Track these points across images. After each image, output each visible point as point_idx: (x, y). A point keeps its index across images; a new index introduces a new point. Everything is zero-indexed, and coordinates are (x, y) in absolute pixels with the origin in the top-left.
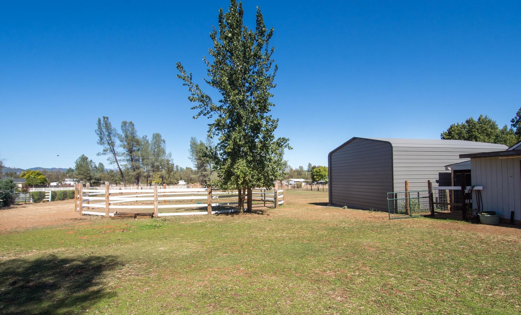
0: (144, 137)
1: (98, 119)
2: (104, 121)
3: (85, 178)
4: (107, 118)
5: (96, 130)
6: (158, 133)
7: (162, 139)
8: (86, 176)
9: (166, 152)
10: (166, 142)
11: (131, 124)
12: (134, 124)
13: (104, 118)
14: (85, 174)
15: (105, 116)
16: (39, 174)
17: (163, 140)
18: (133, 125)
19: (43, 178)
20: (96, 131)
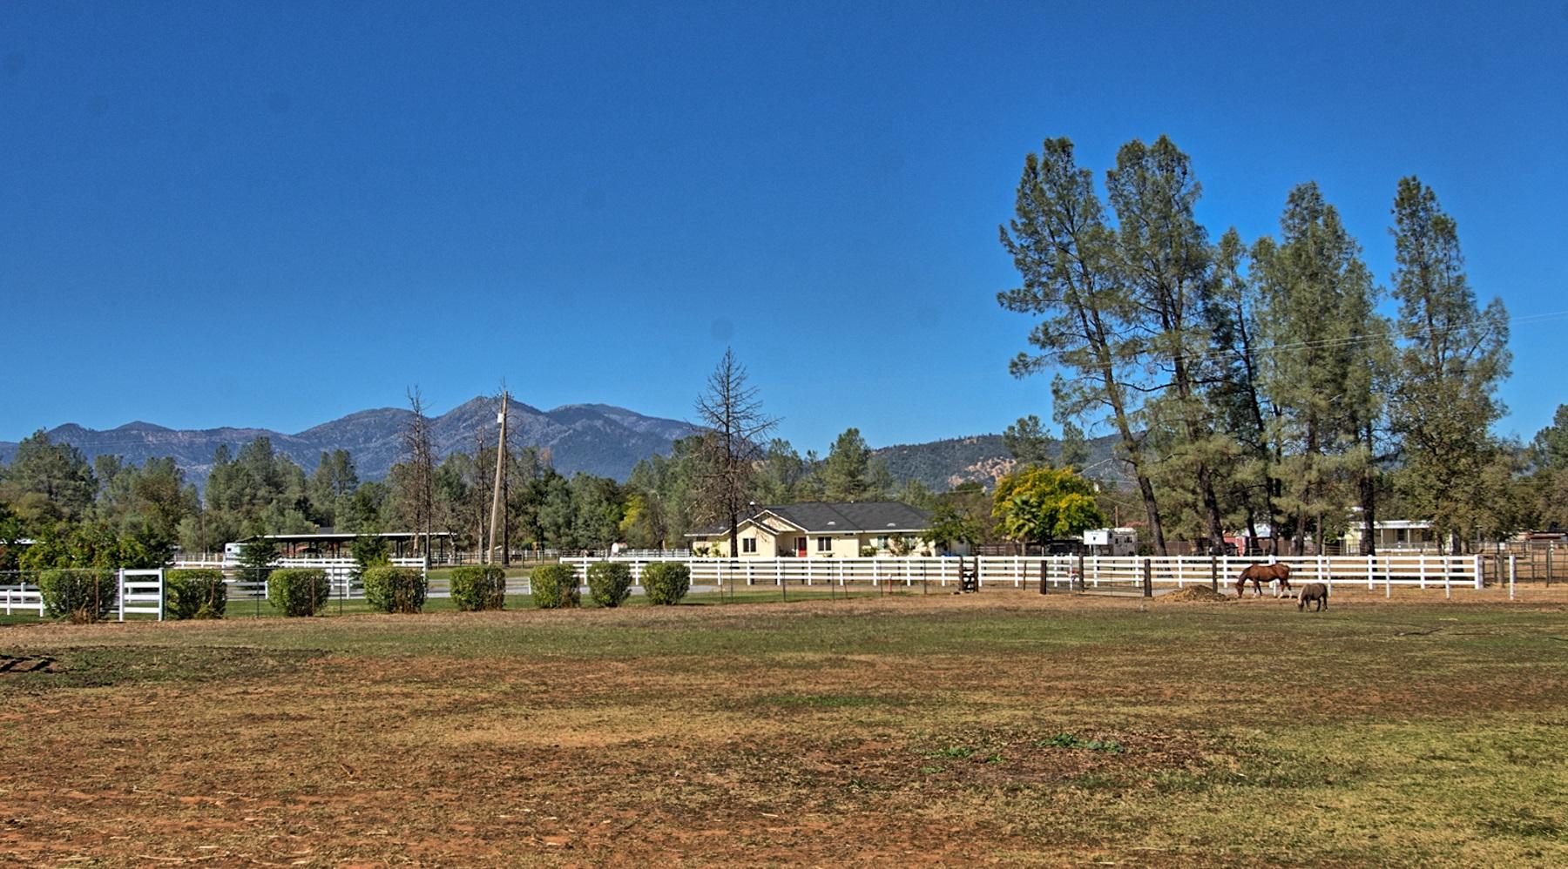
5: (1008, 227)
12: (1187, 155)
13: (1049, 145)
15: (1056, 138)
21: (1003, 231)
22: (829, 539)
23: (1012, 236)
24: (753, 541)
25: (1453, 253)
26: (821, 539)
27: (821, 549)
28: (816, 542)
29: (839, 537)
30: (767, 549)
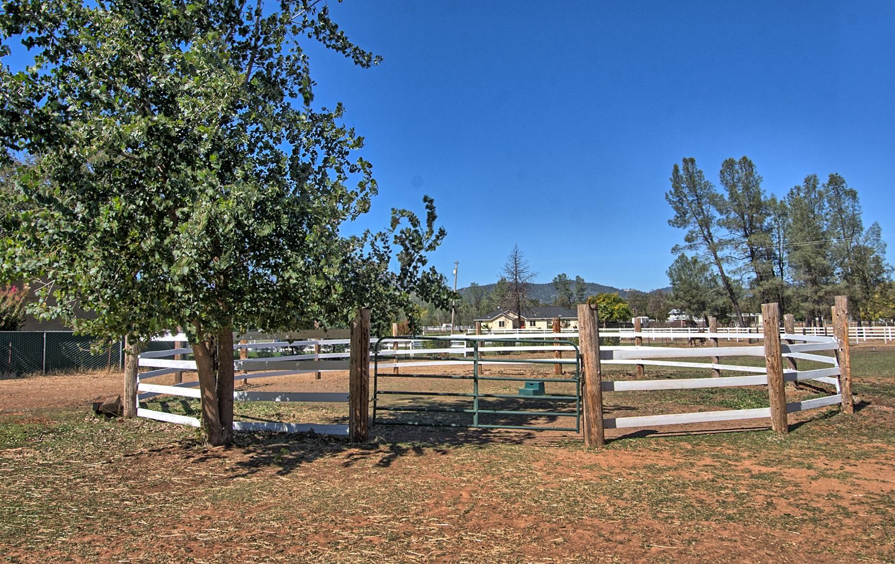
0: (794, 191)
1: (673, 168)
2: (686, 169)
3: (689, 307)
4: (692, 161)
5: (668, 193)
6: (834, 173)
7: (848, 189)
8: (689, 301)
9: (863, 226)
10: (858, 195)
11: (747, 163)
12: (753, 162)
13: (685, 160)
14: (688, 298)
15: (687, 158)
16: (617, 301)
17: (851, 191)
18: (750, 165)
19: (623, 309)
20: (666, 195)
21: (666, 194)
22: (534, 321)
23: (670, 197)
24: (503, 322)
25: (856, 204)
26: (531, 322)
27: (531, 325)
28: (529, 323)
29: (539, 321)
30: (509, 325)
